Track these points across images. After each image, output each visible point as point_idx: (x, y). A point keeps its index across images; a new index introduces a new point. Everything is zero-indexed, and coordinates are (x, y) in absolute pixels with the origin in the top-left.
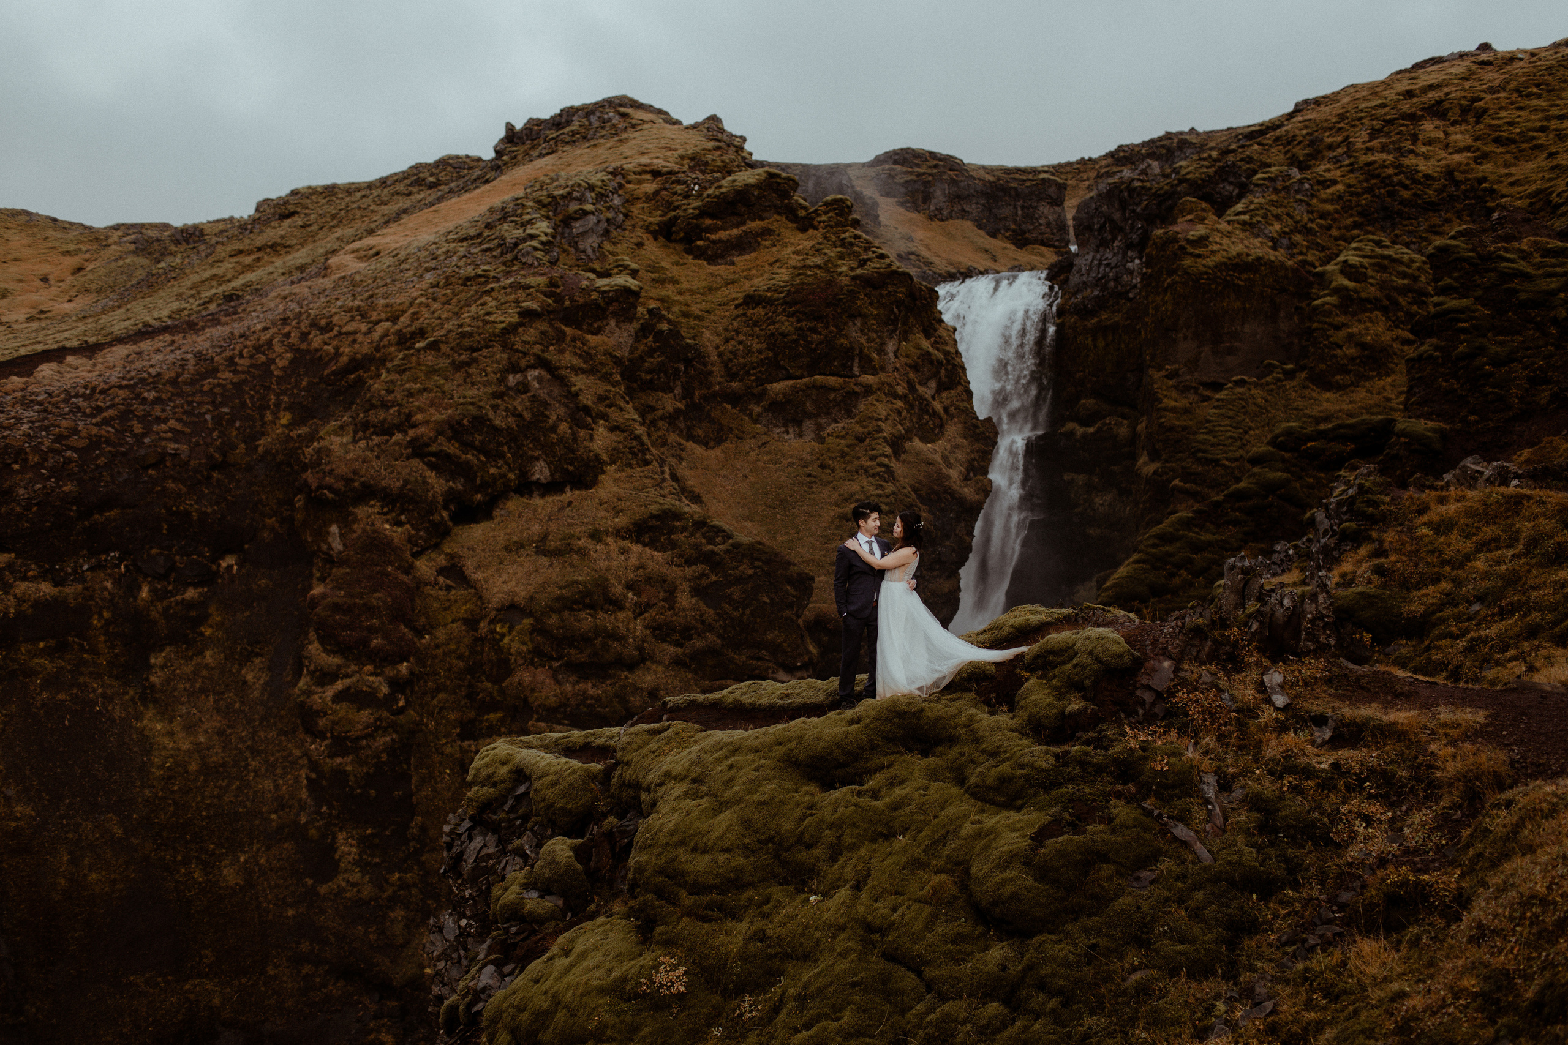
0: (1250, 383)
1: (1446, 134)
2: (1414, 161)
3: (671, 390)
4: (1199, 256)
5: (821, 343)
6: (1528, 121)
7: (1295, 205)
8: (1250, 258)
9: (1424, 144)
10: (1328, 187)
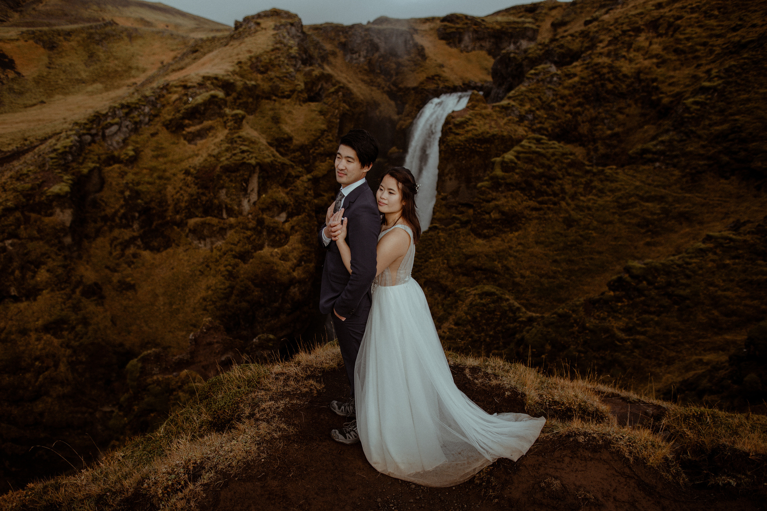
0: (439, 229)
1: (651, 44)
2: (622, 64)
3: (131, 226)
4: (458, 134)
5: (207, 201)
6: (699, 37)
7: (546, 91)
8: (489, 135)
9: (635, 51)
10: (570, 78)
